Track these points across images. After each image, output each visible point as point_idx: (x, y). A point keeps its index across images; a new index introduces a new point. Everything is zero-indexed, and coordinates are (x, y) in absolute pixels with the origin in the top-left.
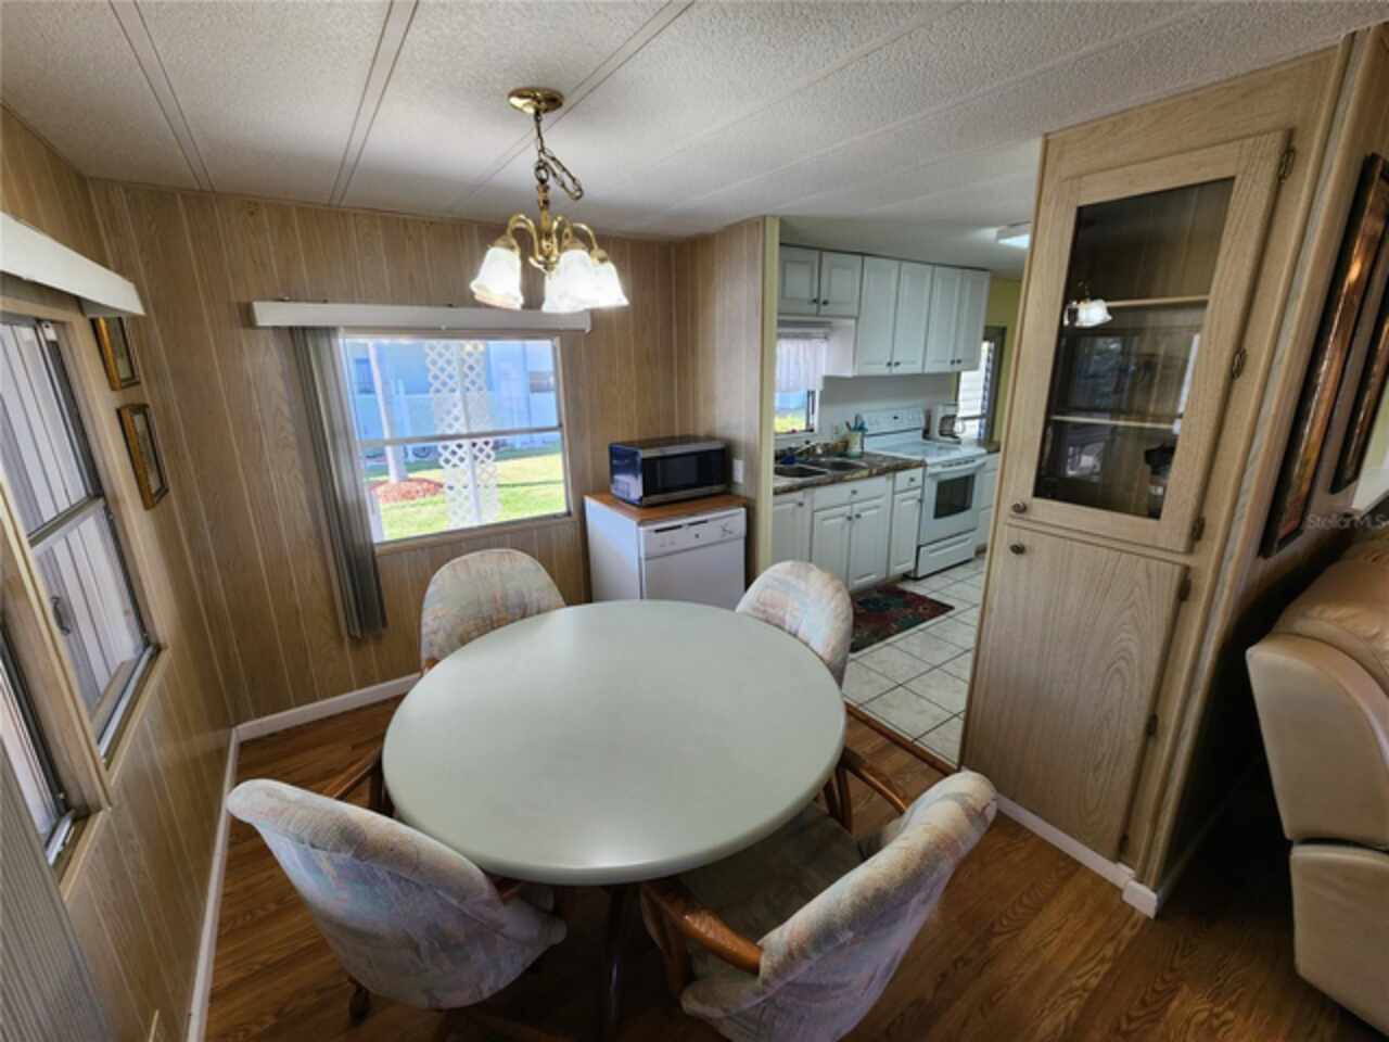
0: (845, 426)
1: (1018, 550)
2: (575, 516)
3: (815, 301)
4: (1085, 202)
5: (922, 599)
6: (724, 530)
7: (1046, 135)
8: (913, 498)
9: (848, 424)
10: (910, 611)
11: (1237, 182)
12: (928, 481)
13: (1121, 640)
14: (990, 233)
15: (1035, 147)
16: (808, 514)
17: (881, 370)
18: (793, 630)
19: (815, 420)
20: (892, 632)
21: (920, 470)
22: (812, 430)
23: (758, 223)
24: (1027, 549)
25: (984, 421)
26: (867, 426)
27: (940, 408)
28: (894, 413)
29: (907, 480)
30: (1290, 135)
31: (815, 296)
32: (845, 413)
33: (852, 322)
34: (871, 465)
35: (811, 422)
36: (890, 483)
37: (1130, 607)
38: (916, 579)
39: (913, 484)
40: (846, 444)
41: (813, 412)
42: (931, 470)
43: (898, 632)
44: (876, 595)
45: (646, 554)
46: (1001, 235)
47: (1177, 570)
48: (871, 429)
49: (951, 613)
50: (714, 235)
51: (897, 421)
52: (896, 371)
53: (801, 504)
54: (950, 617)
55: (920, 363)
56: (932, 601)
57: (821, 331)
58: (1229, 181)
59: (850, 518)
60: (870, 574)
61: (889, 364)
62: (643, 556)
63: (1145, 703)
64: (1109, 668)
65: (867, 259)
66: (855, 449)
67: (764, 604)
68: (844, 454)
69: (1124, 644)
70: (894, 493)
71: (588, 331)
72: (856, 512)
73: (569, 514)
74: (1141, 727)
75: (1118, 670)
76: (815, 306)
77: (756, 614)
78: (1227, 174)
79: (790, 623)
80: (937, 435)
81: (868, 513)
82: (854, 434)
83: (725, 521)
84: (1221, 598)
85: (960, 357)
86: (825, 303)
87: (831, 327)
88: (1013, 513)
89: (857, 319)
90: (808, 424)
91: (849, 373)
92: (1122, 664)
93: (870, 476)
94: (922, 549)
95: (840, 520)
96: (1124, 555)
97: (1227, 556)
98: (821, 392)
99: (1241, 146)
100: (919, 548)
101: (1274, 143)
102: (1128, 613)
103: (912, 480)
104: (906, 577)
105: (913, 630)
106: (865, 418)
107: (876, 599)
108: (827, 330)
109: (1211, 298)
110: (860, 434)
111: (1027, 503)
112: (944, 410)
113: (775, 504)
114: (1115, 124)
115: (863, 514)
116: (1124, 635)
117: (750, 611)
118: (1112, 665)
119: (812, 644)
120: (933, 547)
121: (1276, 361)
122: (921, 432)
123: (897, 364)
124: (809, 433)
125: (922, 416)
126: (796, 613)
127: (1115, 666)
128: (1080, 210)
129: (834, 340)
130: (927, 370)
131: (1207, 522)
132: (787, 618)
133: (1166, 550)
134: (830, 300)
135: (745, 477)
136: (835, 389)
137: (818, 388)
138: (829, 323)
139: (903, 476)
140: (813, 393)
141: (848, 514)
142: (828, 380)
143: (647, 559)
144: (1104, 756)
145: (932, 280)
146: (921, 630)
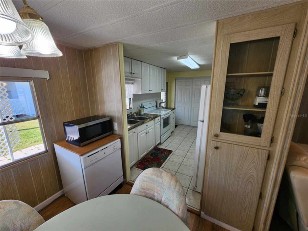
0: (139, 107)
1: (217, 148)
2: (50, 152)
3: (131, 73)
4: (233, 42)
5: (164, 150)
6: (114, 148)
7: (218, 21)
8: (159, 124)
9: (140, 106)
10: (163, 154)
11: (281, 39)
12: (162, 119)
13: (251, 173)
14: (175, 58)
15: (215, 24)
16: (136, 135)
17: (147, 92)
18: (159, 200)
19: (132, 106)
20: (162, 163)
21: (160, 117)
22: (131, 109)
23: (116, 44)
24: (219, 147)
25: (166, 103)
26: (144, 106)
27: (159, 101)
28: (150, 103)
29: (157, 120)
30: (296, 25)
31: (131, 72)
32: (139, 104)
33: (140, 79)
34: (150, 118)
35: (130, 106)
36: (154, 121)
37: (253, 163)
38: (161, 144)
39: (159, 121)
40: (140, 111)
41: (131, 104)
42: (162, 117)
43: (163, 162)
44: (154, 151)
45: (85, 167)
46: (178, 59)
47: (267, 152)
48: (146, 107)
49: (172, 153)
50: (99, 48)
51: (151, 104)
52: (151, 92)
53: (135, 132)
54: (173, 154)
55: (155, 90)
56: (167, 150)
57: (131, 81)
58: (278, 38)
59: (147, 133)
60: (152, 146)
61: (149, 91)
62: (83, 168)
63: (259, 190)
64: (247, 181)
65: (142, 63)
66: (142, 113)
67: (144, 189)
68: (140, 115)
69: (251, 174)
70: (155, 124)
71: (48, 79)
72: (148, 131)
73: (47, 151)
74: (258, 196)
75: (250, 181)
76: (131, 74)
77: (141, 194)
78: (278, 35)
79: (157, 196)
80: (159, 107)
81: (150, 130)
82: (142, 109)
83: (114, 145)
84: (283, 160)
85: (163, 89)
86: (134, 74)
87: (135, 81)
88: (214, 137)
89: (141, 78)
90: (130, 107)
91: (140, 93)
92: (251, 180)
93: (150, 120)
94: (162, 136)
95: (144, 134)
96: (250, 148)
97: (284, 148)
98: (133, 98)
99: (283, 27)
100: (161, 136)
101: (292, 27)
102: (252, 165)
103: (159, 120)
104: (159, 144)
105: (166, 161)
106: (144, 104)
107: (154, 153)
108: (133, 81)
109: (274, 72)
110: (143, 109)
111: (218, 134)
112: (160, 101)
113: (129, 134)
114: (240, 18)
115: (149, 131)
116: (251, 171)
117: (139, 193)
118: (248, 180)
119: (170, 207)
120: (164, 135)
121: (298, 91)
122: (155, 107)
123: (151, 90)
124: (130, 110)
125: (155, 103)
126: (159, 192)
127: (249, 180)
128: (231, 45)
129: (135, 84)
130: (157, 92)
131: (275, 138)
132: (156, 194)
133: (264, 146)
134: (135, 73)
135: (118, 127)
136: (136, 97)
137: (132, 97)
138: (134, 79)
139: (157, 119)
140: (131, 98)
141: (146, 132)
142: (134, 95)
143: (85, 169)
144: (247, 206)
145: (156, 70)
146: (168, 160)
